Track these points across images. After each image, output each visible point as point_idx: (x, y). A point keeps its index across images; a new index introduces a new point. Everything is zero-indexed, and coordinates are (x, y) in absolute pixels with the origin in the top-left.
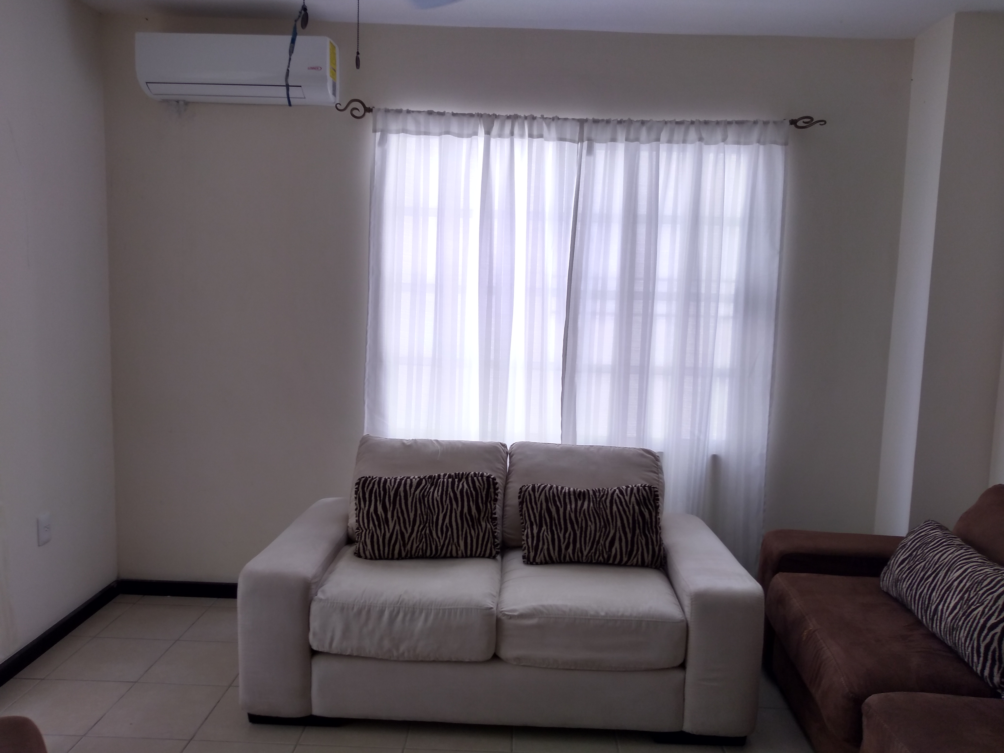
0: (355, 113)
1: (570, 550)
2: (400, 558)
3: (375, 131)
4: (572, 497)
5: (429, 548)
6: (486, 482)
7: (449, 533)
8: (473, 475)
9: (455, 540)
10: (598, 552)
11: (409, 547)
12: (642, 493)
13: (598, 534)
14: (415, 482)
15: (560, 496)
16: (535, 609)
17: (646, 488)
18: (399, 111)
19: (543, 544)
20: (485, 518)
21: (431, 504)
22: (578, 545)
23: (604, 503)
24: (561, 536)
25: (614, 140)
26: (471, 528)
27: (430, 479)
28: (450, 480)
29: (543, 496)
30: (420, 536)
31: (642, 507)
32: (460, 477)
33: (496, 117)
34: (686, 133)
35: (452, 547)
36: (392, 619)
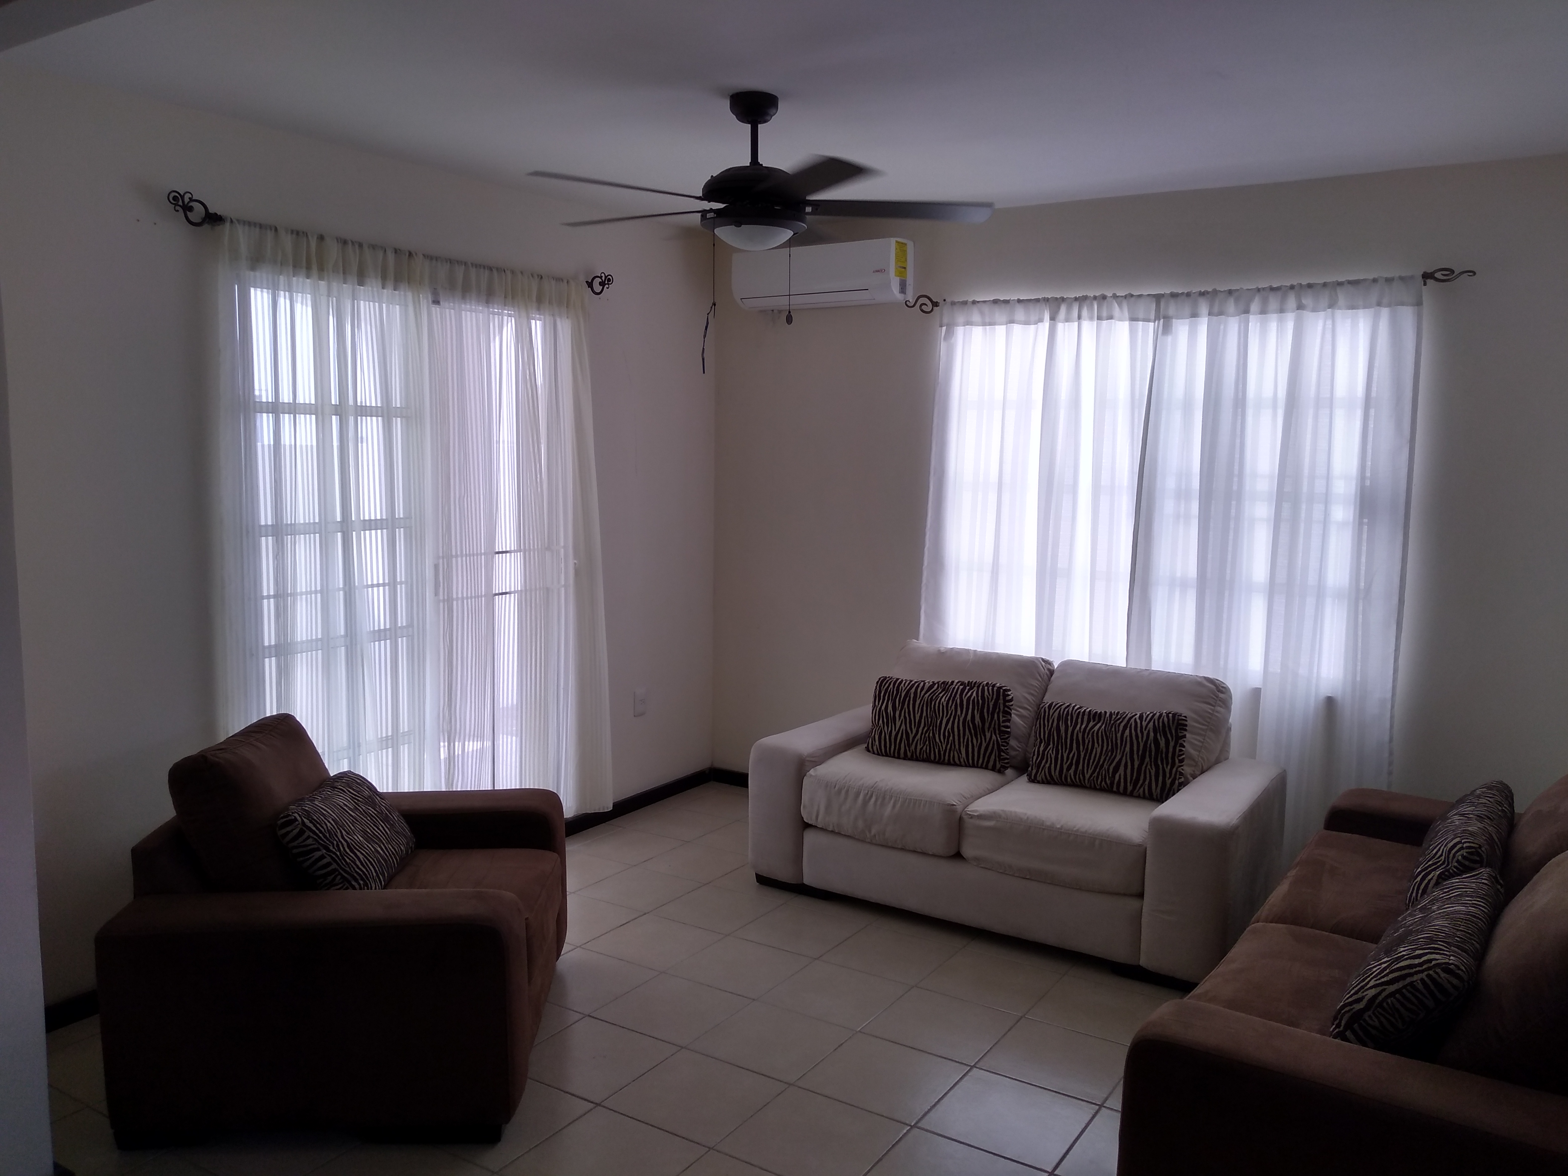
0: (924, 307)
1: (1072, 771)
2: (906, 758)
3: (941, 326)
4: (1086, 718)
5: (932, 752)
6: (995, 693)
7: (951, 738)
8: (985, 685)
9: (957, 746)
10: (1100, 777)
11: (913, 747)
12: (1163, 719)
13: (1103, 758)
14: (927, 685)
15: (1073, 715)
16: (995, 813)
17: (1170, 715)
18: (965, 303)
19: (1046, 762)
20: (992, 729)
21: (937, 708)
22: (1080, 767)
23: (1117, 726)
24: (1065, 756)
25: (1194, 315)
26: (974, 737)
27: (943, 685)
28: (961, 687)
29: (1056, 714)
30: (924, 738)
31: (1158, 734)
32: (973, 685)
33: (1063, 299)
34: (1283, 301)
35: (954, 753)
36: (865, 803)
